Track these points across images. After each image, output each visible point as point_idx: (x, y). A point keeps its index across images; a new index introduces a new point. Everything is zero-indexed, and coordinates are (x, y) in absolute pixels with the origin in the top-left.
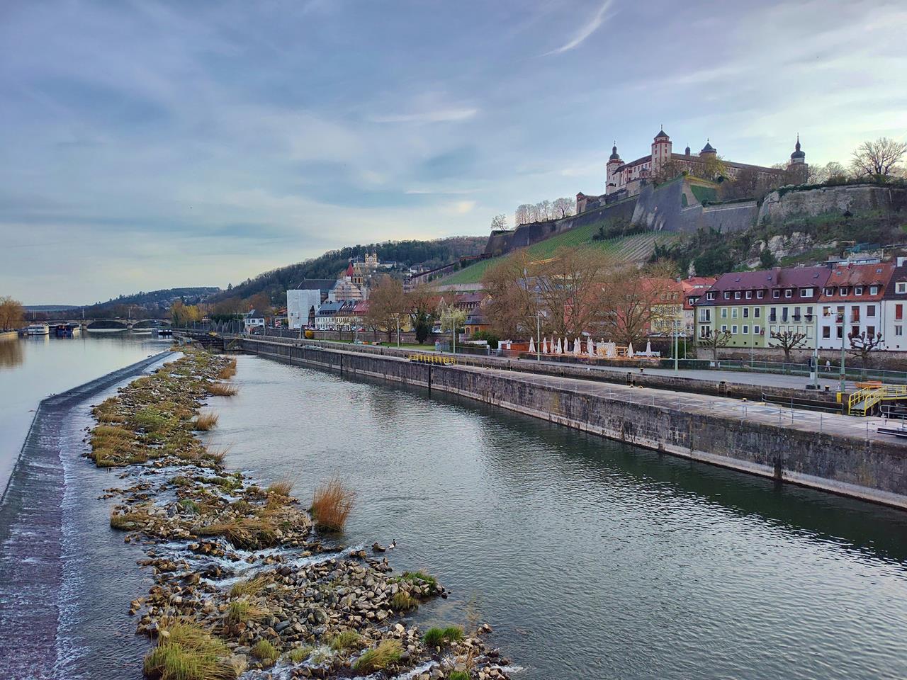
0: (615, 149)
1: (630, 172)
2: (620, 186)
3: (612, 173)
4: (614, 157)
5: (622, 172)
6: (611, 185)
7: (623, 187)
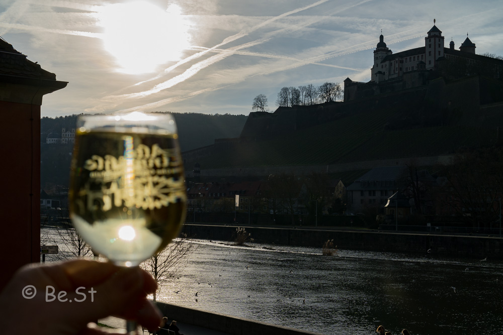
0: (382, 37)
1: (402, 62)
2: (390, 74)
3: (380, 61)
4: (382, 46)
5: (393, 62)
6: (380, 72)
7: (395, 76)
